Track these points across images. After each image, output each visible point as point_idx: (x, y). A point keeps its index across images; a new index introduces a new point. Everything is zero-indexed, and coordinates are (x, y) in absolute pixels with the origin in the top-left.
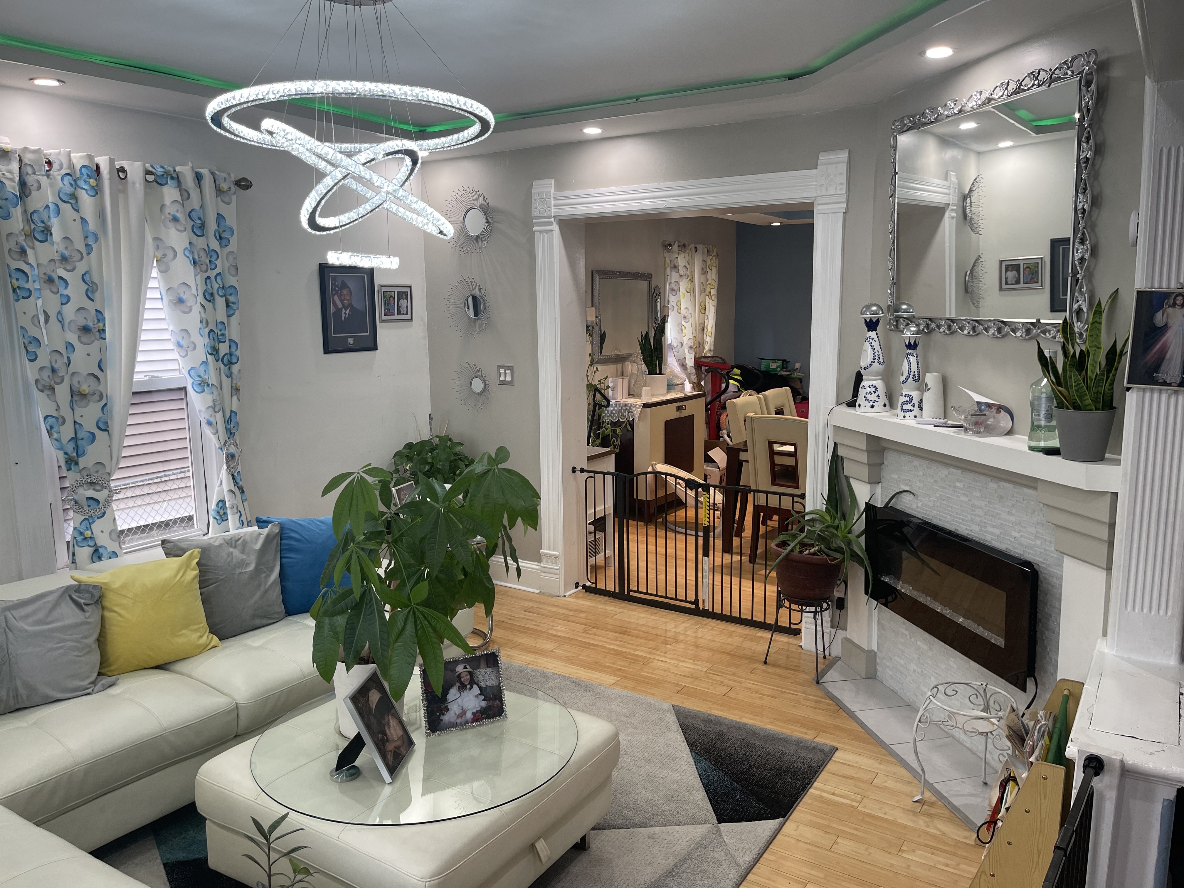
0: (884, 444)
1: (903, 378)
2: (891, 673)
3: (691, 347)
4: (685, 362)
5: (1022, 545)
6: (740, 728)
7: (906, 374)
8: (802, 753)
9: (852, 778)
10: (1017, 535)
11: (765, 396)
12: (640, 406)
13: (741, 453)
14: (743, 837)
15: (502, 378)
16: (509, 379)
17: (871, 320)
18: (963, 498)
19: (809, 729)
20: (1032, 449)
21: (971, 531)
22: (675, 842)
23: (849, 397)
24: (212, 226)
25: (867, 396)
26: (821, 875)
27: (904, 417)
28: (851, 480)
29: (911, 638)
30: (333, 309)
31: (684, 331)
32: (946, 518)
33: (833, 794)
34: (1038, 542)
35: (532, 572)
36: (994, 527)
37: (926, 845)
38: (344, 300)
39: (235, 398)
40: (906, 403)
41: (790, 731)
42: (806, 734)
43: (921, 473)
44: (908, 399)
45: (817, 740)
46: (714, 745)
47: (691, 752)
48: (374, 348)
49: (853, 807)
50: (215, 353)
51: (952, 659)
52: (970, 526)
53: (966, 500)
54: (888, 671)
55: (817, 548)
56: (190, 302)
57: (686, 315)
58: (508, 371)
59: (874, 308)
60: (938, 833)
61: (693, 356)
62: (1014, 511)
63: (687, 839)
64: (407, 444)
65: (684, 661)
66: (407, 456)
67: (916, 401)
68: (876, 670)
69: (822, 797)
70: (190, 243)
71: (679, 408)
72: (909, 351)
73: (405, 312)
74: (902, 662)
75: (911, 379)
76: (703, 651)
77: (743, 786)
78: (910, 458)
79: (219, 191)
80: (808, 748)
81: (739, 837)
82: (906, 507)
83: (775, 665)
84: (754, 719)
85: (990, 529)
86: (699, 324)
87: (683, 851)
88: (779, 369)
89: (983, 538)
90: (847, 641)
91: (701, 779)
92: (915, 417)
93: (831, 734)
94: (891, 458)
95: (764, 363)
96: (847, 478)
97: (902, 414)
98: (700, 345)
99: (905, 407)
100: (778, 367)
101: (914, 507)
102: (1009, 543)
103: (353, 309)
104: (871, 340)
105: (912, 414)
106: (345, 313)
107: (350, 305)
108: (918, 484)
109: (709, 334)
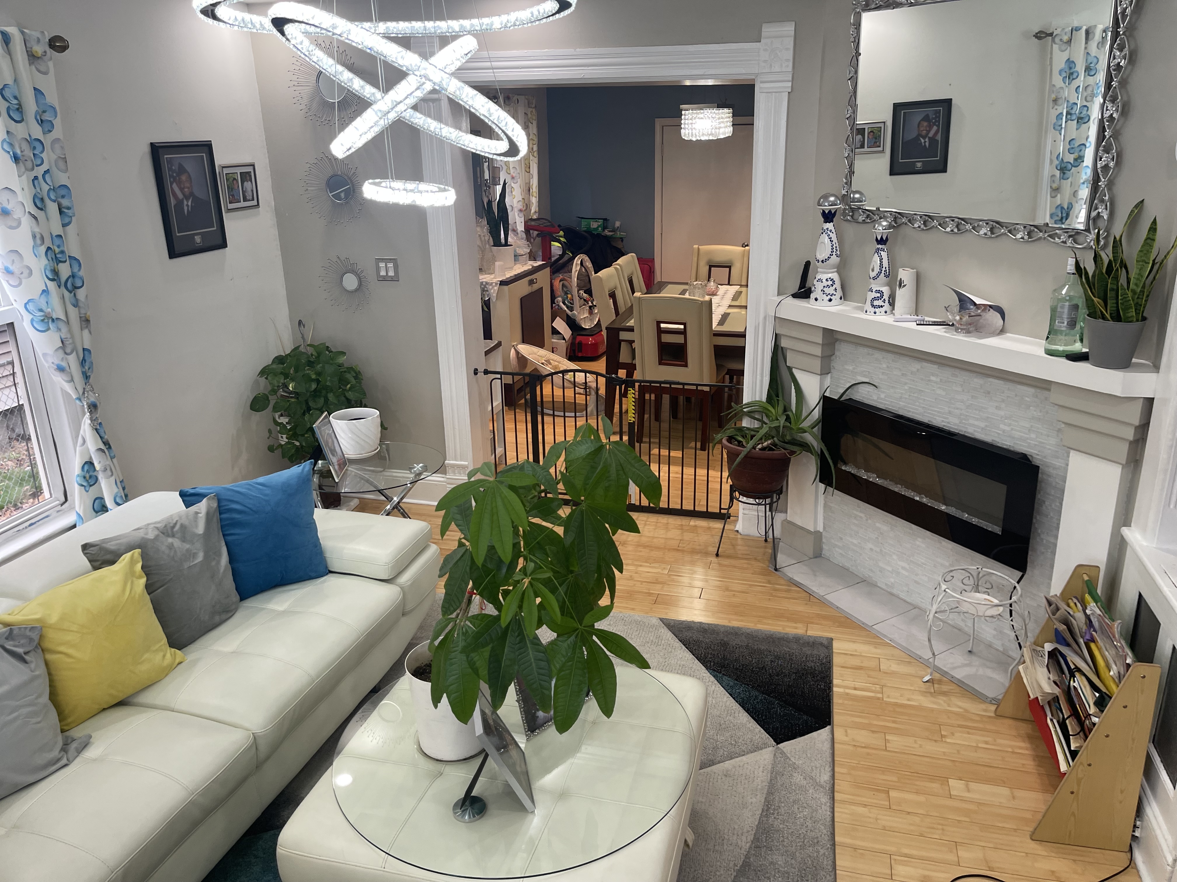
0: (839, 337)
1: (873, 274)
2: (841, 551)
3: (521, 211)
4: (516, 227)
5: (1014, 438)
6: (736, 634)
7: (877, 270)
8: (807, 651)
9: (860, 668)
10: (1007, 428)
11: (618, 264)
12: (496, 284)
13: (621, 333)
14: (809, 755)
15: (383, 273)
16: (391, 273)
17: (830, 211)
18: (939, 392)
19: (796, 623)
20: (1051, 353)
21: (948, 423)
22: (752, 776)
23: (795, 288)
24: (31, 106)
25: (825, 289)
26: (895, 779)
27: (875, 313)
28: (794, 371)
29: (867, 520)
30: (173, 202)
31: (513, 193)
32: (917, 410)
33: (855, 689)
34: (1033, 436)
35: (436, 485)
36: (977, 419)
37: (960, 726)
38: (184, 188)
39: (86, 332)
40: (875, 299)
41: (781, 628)
42: (796, 628)
43: (884, 366)
44: (879, 295)
45: (810, 633)
46: (724, 658)
47: (707, 669)
48: (223, 245)
49: (878, 699)
50: (56, 278)
51: (919, 539)
52: (947, 418)
53: (943, 393)
54: (837, 549)
55: (769, 442)
56: (18, 213)
57: (514, 175)
58: (390, 265)
59: (832, 199)
60: (961, 710)
61: (523, 220)
62: (1003, 405)
63: (761, 769)
64: (276, 358)
65: (641, 566)
66: (282, 373)
67: (886, 297)
68: (821, 549)
69: (847, 694)
70: (8, 132)
71: (531, 282)
72: (880, 246)
73: (251, 198)
74: (855, 542)
75: (882, 275)
76: (652, 550)
77: (776, 697)
78: (870, 351)
79: (32, 57)
80: (808, 643)
81: (805, 756)
82: (863, 397)
83: (729, 557)
84: (742, 621)
85: (971, 421)
86: (526, 183)
87: (764, 784)
88: (600, 229)
89: (964, 430)
90: (788, 524)
91: (734, 698)
92: (886, 312)
93: (817, 624)
94: (843, 350)
95: (584, 223)
96: (790, 369)
97: (873, 310)
98: (527, 206)
99: (876, 303)
100: (599, 226)
101: (875, 398)
102: (996, 435)
103: (195, 199)
104: (829, 232)
105: (883, 310)
106: (187, 205)
107: (192, 194)
108: (881, 376)
109: (535, 194)
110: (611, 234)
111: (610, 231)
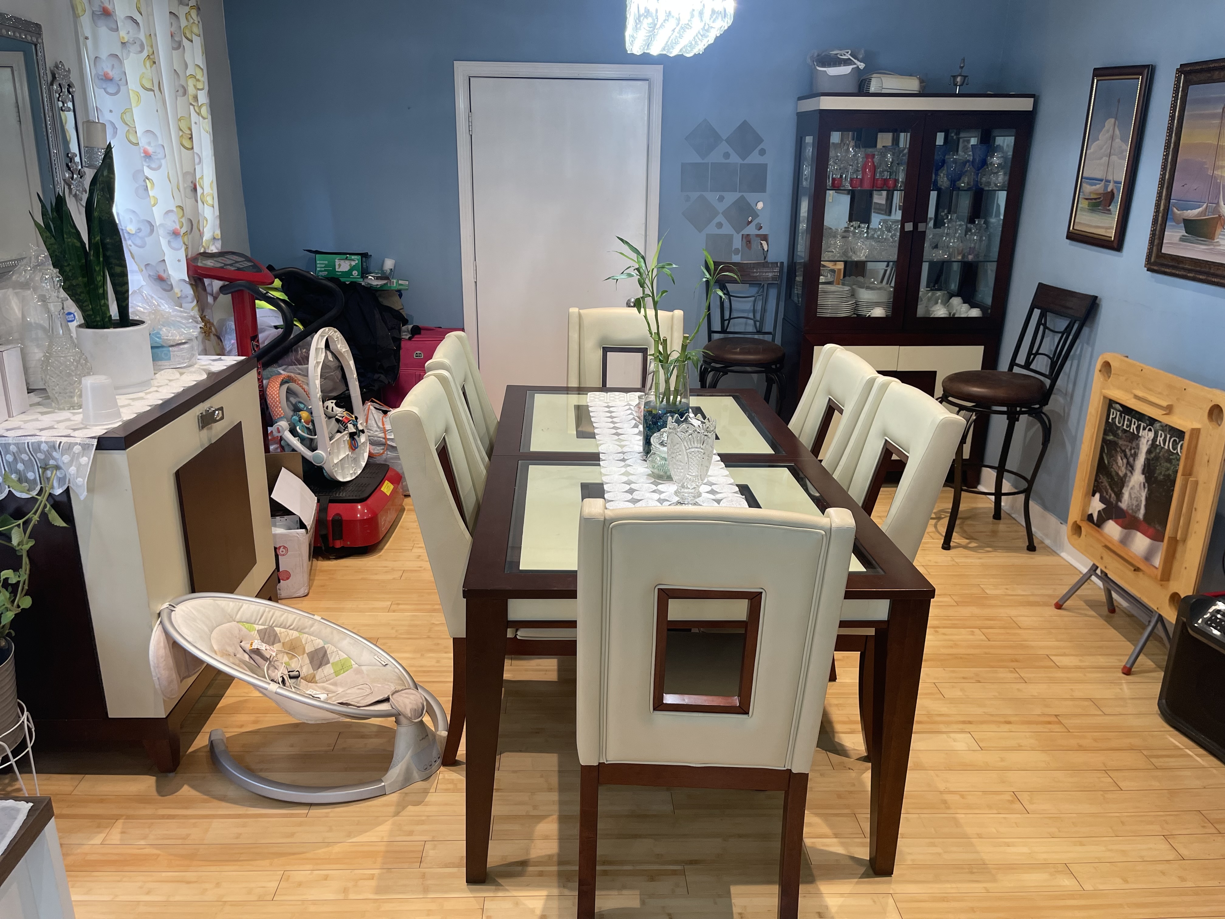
13: (511, 600)
31: (151, 193)
57: (150, 149)
61: (182, 255)
71: (206, 420)
86: (185, 174)
88: (356, 273)
95: (321, 263)
98: (192, 225)
100: (352, 268)
109: (209, 200)
110: (380, 283)
111: (377, 278)
